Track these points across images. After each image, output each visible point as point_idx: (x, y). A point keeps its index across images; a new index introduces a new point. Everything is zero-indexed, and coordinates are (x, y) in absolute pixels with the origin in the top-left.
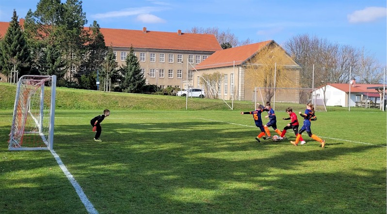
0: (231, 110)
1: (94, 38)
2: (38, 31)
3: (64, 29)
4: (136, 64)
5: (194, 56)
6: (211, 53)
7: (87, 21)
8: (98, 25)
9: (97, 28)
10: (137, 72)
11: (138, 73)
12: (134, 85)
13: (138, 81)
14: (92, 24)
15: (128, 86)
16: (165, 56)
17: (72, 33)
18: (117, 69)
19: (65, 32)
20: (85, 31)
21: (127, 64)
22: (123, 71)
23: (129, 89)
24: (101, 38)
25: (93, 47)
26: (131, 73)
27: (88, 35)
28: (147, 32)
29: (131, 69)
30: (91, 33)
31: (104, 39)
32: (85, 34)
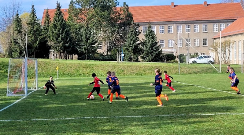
0: (219, 73)
1: (124, 16)
2: (79, 15)
3: (97, 13)
4: (153, 38)
5: (218, 25)
6: (233, 20)
7: (119, 3)
8: (127, 6)
9: (126, 8)
10: (154, 44)
11: (155, 46)
12: (152, 55)
13: (155, 52)
14: (123, 6)
15: (147, 56)
16: (191, 27)
17: (104, 15)
18: (137, 43)
19: (98, 14)
20: (117, 11)
21: (146, 38)
22: (143, 44)
23: (148, 59)
24: (130, 17)
25: (124, 24)
26: (149, 46)
27: (120, 15)
28: (175, 6)
29: (149, 42)
30: (122, 12)
31: (133, 17)
32: (118, 14)
